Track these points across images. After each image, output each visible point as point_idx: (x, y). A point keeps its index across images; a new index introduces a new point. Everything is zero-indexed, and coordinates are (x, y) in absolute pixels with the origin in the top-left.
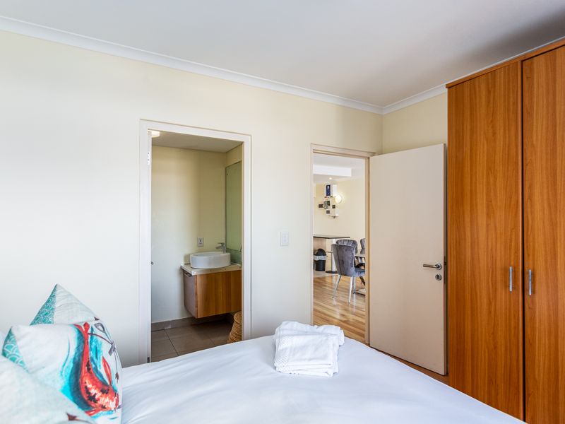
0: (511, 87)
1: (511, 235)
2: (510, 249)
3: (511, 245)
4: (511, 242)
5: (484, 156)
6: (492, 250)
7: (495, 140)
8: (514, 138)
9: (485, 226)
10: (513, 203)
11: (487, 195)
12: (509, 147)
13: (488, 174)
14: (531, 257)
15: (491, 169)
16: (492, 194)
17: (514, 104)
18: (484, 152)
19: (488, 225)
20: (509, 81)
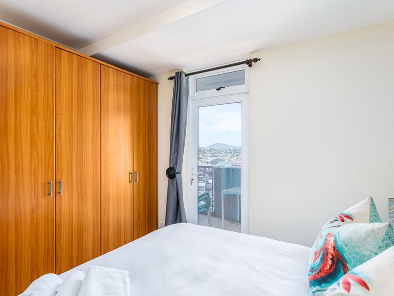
0: (49, 60)
1: (49, 160)
2: (48, 169)
3: (49, 166)
4: (49, 164)
5: (28, 100)
6: (34, 172)
7: (37, 90)
8: (51, 94)
9: (29, 154)
10: (50, 138)
11: (31, 130)
12: (48, 99)
13: (31, 115)
14: (60, 172)
15: (34, 111)
16: (35, 129)
17: (51, 71)
18: (28, 97)
19: (31, 153)
20: (48, 54)
